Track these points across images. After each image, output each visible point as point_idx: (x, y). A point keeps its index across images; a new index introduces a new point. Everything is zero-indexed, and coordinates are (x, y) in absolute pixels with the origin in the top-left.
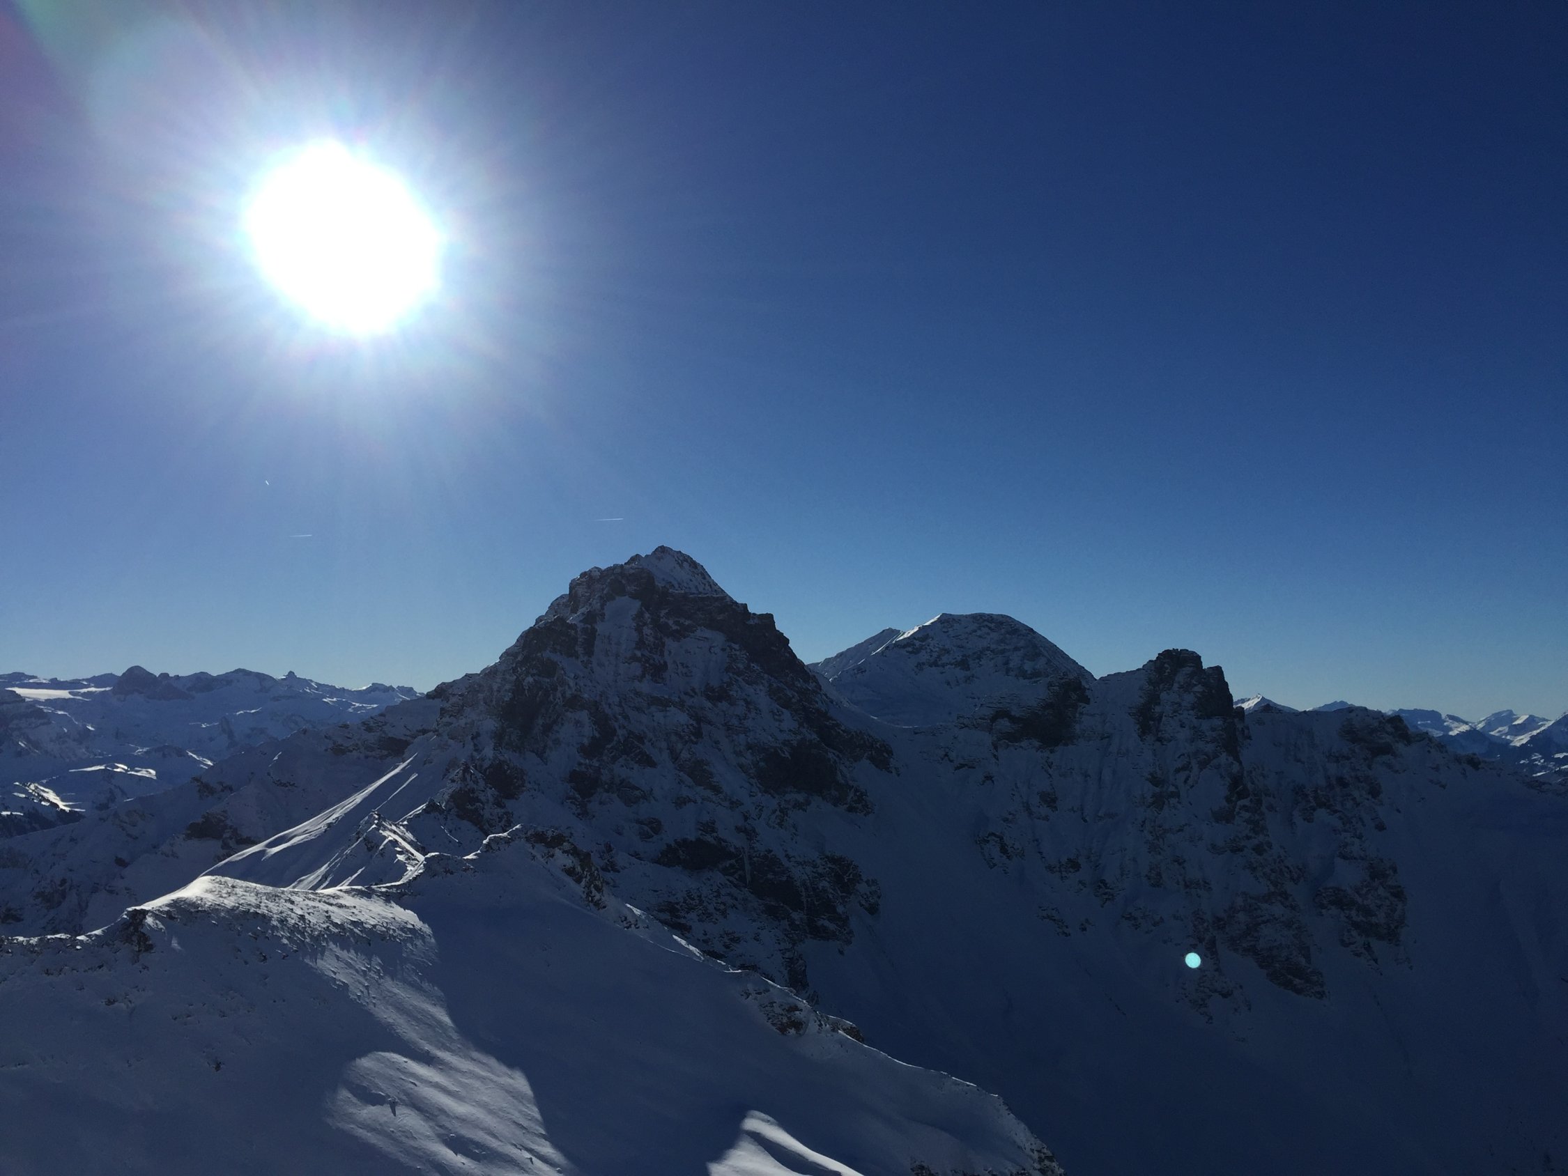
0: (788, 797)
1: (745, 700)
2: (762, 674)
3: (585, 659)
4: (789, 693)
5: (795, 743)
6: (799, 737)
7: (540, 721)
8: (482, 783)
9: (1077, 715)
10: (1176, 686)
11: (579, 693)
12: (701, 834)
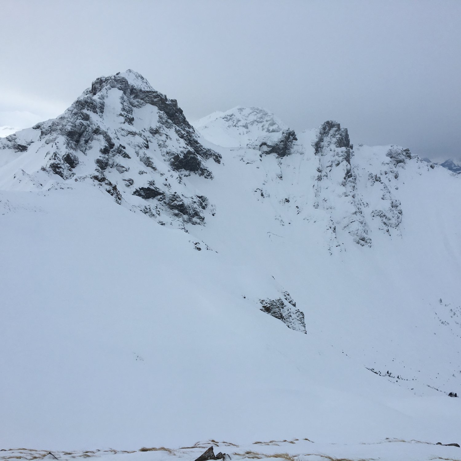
0: (182, 173)
1: (166, 135)
2: (172, 124)
3: (101, 114)
4: (183, 132)
5: (185, 152)
6: (187, 150)
7: (84, 139)
8: (62, 162)
9: (292, 145)
10: (329, 135)
11: (99, 128)
12: (149, 186)
